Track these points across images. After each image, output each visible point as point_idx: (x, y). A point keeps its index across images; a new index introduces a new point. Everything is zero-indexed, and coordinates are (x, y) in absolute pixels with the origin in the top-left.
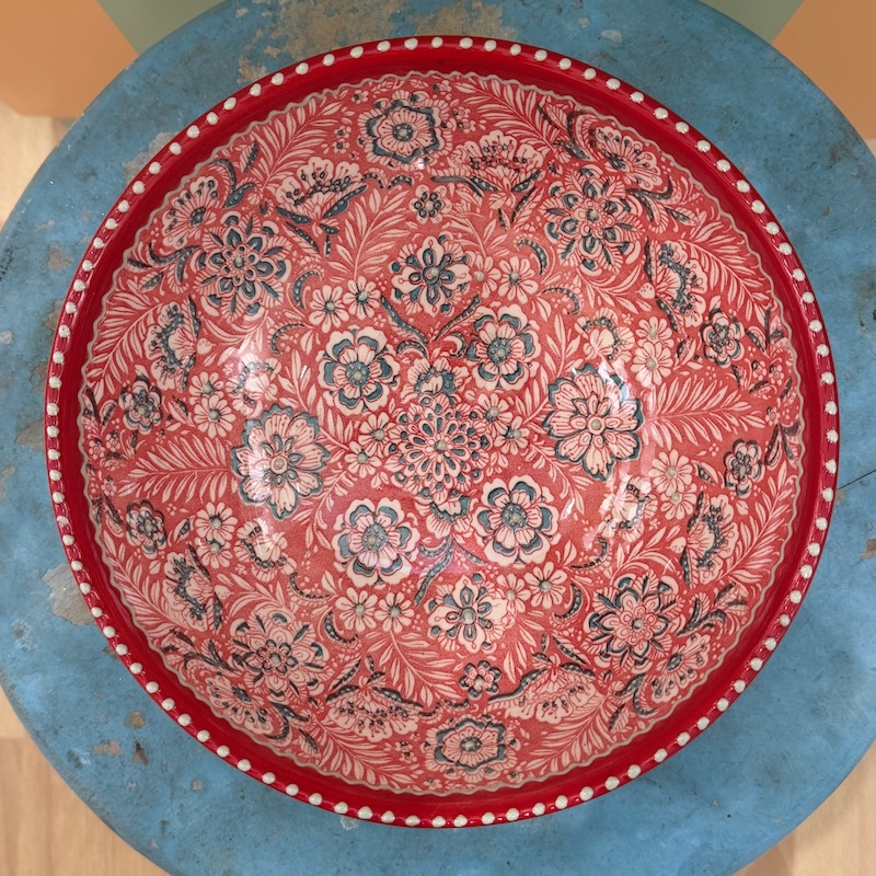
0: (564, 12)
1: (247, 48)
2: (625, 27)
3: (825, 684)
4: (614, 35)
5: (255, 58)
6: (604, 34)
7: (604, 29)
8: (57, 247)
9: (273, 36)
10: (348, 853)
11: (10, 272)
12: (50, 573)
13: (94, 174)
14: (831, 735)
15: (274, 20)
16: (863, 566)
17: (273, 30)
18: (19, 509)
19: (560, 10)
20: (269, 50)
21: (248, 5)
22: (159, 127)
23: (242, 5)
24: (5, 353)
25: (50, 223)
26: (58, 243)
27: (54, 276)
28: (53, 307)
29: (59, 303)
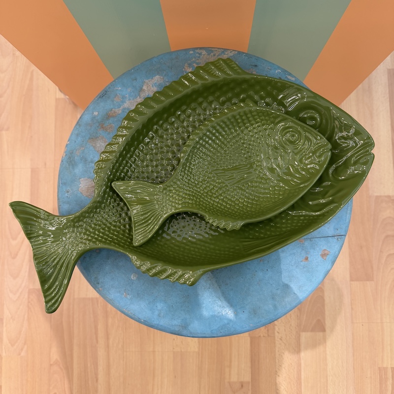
1: (189, 62)
3: (279, 292)
5: (190, 65)
9: (197, 61)
10: (130, 286)
11: (104, 97)
12: (82, 179)
13: (136, 80)
14: (275, 307)
15: (199, 57)
16: (302, 263)
17: (197, 60)
18: (81, 159)
20: (194, 64)
21: (194, 51)
22: (158, 74)
23: (192, 51)
24: (94, 117)
25: (120, 88)
26: (119, 94)
27: (115, 102)
28: (111, 110)
29: (113, 110)
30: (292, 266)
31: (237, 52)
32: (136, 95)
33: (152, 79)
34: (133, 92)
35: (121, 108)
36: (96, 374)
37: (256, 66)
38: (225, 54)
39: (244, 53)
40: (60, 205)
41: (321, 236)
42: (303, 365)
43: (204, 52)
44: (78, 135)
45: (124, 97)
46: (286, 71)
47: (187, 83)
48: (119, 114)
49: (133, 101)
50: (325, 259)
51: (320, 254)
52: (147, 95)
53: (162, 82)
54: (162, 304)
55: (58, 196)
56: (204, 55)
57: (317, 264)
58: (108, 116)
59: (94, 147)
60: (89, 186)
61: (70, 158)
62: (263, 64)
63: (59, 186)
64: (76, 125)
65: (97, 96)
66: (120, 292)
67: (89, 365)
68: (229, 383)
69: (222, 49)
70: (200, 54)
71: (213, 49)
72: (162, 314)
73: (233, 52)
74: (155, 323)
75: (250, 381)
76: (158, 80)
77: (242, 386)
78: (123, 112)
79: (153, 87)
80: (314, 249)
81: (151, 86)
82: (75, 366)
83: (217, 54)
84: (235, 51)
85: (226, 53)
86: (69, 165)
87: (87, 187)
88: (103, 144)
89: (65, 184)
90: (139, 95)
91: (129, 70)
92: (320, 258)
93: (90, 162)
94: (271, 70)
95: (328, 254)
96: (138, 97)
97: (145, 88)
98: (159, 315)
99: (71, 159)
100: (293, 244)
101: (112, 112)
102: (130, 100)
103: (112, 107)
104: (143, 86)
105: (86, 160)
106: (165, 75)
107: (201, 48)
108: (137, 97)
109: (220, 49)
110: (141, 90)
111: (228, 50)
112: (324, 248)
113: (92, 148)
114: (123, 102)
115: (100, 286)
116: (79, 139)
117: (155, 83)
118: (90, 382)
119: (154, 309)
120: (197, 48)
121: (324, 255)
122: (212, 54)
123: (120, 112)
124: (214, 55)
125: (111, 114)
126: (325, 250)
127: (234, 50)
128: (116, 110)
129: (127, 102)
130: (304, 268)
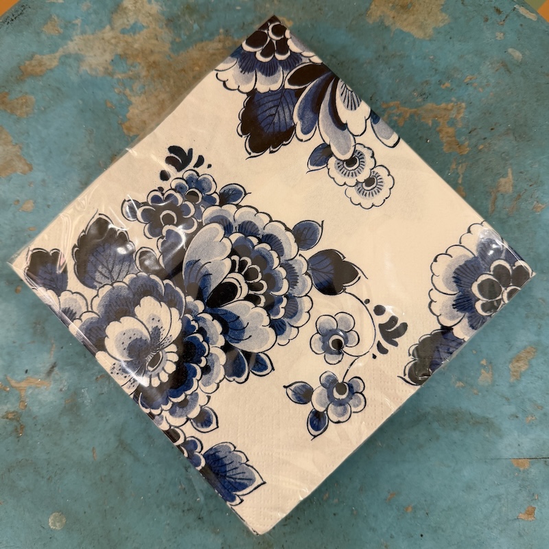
0: (489, 22)
2: (527, 53)
4: (517, 55)
6: (510, 50)
7: (511, 47)
8: (56, 18)
10: (44, 544)
11: (16, 22)
19: (487, 20)
25: (61, 1)
26: (58, 16)
27: (43, 37)
28: (32, 58)
29: (38, 56)
30: (489, 528)
34: (96, 12)
35: (58, 55)
45: (68, 25)
48: (51, 70)
49: (91, 37)
52: (132, 22)
58: (21, 74)
90: (111, 22)
96: (108, 27)
97: (127, 3)
101: (34, 62)
102: (83, 32)
103: (34, 49)
108: (104, 27)
110: (117, 8)
114: (65, 37)
123: (55, 63)
125: (30, 68)
128: (46, 58)
129: (77, 38)
130: (520, 535)
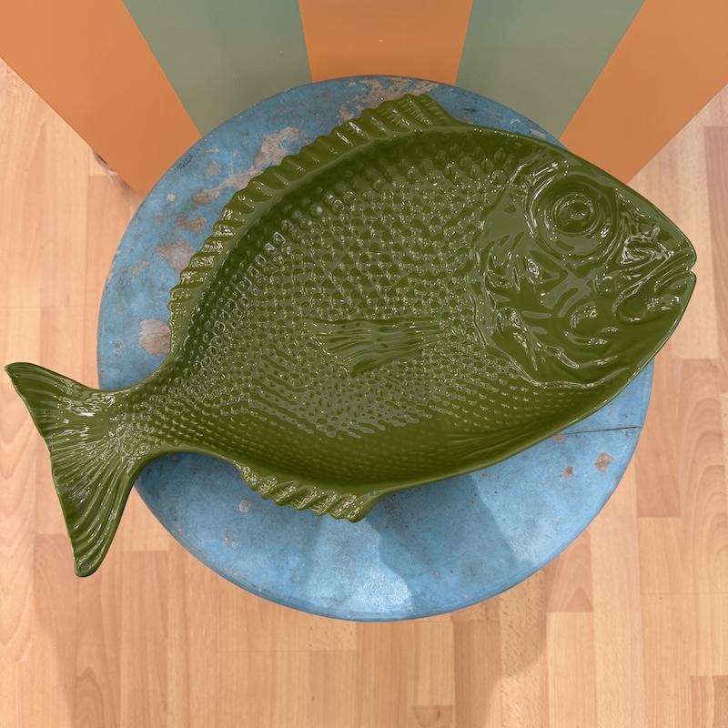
1: (348, 102)
3: (517, 533)
5: (349, 108)
8: (215, 163)
9: (363, 101)
10: (237, 524)
11: (187, 167)
12: (145, 321)
13: (248, 134)
14: (511, 562)
15: (367, 93)
16: (561, 480)
17: (365, 98)
18: (143, 284)
20: (358, 107)
21: (357, 81)
22: (290, 124)
23: (354, 81)
24: (168, 205)
25: (217, 150)
26: (216, 161)
27: (208, 177)
28: (201, 191)
29: (205, 190)
30: (542, 484)
31: (437, 85)
32: (247, 163)
33: (279, 132)
34: (242, 157)
35: (219, 188)
36: (164, 695)
37: (474, 110)
38: (416, 88)
39: (450, 86)
40: (103, 371)
41: (596, 428)
42: (551, 674)
43: (376, 84)
44: (136, 238)
45: (224, 167)
46: (529, 121)
47: (346, 141)
48: (216, 199)
49: (242, 175)
50: (604, 472)
51: (594, 461)
52: (269, 163)
53: (297, 138)
54: (297, 559)
55: (98, 353)
56: (376, 89)
57: (588, 481)
58: (194, 203)
59: (168, 261)
60: (159, 335)
61: (121, 281)
62: (487, 107)
63: (100, 335)
64: (134, 218)
65: (174, 165)
66: (217, 535)
67: (150, 678)
68: (415, 708)
69: (411, 78)
70: (369, 88)
71: (393, 79)
72: (298, 578)
73: (431, 85)
74: (285, 594)
75: (454, 704)
76: (289, 136)
77: (439, 714)
78: (224, 194)
79: (280, 148)
80: (583, 453)
81: (276, 146)
82: (124, 680)
83: (400, 89)
84: (435, 82)
85: (418, 86)
86: (120, 295)
87: (154, 336)
88: (185, 256)
89: (111, 330)
90: (254, 163)
91: (235, 117)
92: (595, 470)
93: (159, 290)
94: (501, 118)
95: (609, 463)
96: (252, 167)
97: (264, 149)
98: (292, 579)
99: (124, 284)
100: (544, 443)
101: (203, 195)
102: (235, 172)
103: (202, 185)
104: (260, 146)
105: (152, 286)
106: (303, 127)
107: (370, 77)
108: (250, 167)
109: (406, 78)
110: (258, 153)
111: (422, 80)
112: (602, 451)
113: (163, 263)
114: (224, 176)
115: (178, 525)
116: (140, 245)
117: (284, 141)
118: (152, 711)
119: (283, 568)
120: (363, 77)
121: (601, 464)
122: (391, 88)
123: (218, 194)
124: (396, 90)
125: (200, 199)
126: (603, 455)
127: (432, 82)
128: (210, 191)
129: (231, 176)
130: (565, 487)
